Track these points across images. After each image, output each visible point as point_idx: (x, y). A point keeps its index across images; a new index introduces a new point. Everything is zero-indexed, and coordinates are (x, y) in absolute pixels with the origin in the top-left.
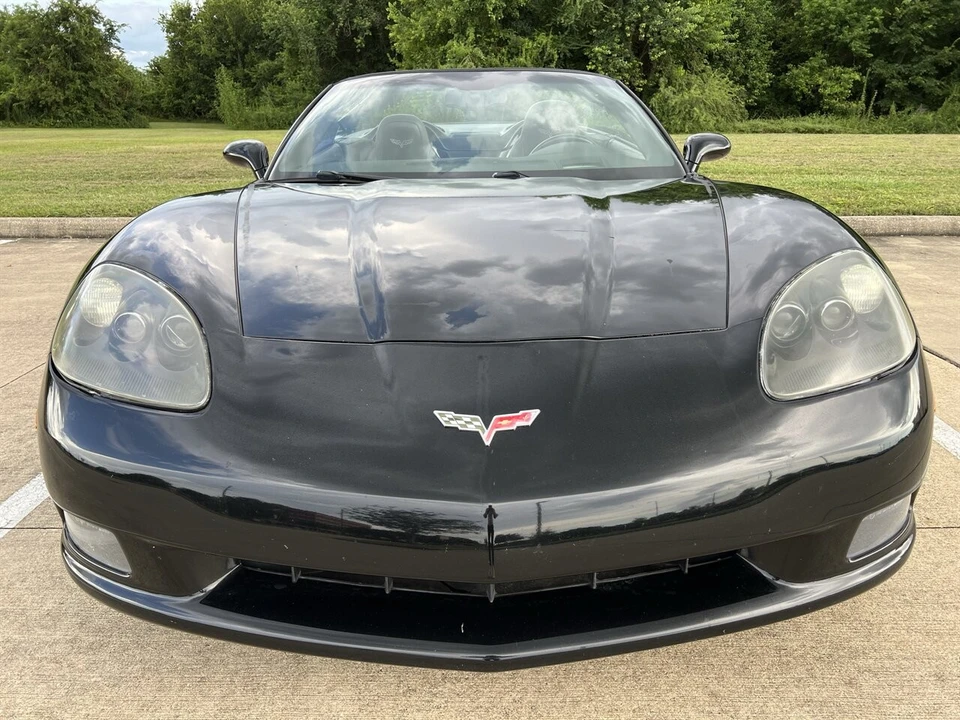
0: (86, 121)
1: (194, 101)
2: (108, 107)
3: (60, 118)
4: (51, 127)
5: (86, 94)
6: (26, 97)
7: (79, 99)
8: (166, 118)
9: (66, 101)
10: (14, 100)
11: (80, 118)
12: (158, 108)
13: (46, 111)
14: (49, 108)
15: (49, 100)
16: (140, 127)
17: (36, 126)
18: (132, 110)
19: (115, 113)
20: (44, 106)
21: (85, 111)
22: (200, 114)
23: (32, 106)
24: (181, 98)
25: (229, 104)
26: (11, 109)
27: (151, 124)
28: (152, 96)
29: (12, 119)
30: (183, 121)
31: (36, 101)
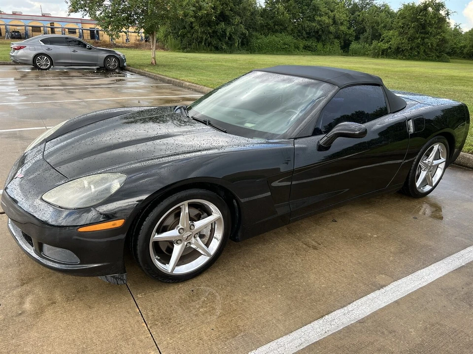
0: (417, 57)
2: (431, 51)
3: (406, 56)
4: (400, 59)
5: (422, 45)
6: (394, 46)
7: (418, 47)
9: (411, 49)
11: (415, 56)
13: (401, 52)
14: (403, 51)
15: (404, 48)
17: (394, 58)
18: (443, 53)
19: (433, 54)
21: (419, 53)
23: (396, 50)
26: (387, 51)
27: (451, 60)
28: (461, 46)
29: (386, 55)
31: (398, 48)
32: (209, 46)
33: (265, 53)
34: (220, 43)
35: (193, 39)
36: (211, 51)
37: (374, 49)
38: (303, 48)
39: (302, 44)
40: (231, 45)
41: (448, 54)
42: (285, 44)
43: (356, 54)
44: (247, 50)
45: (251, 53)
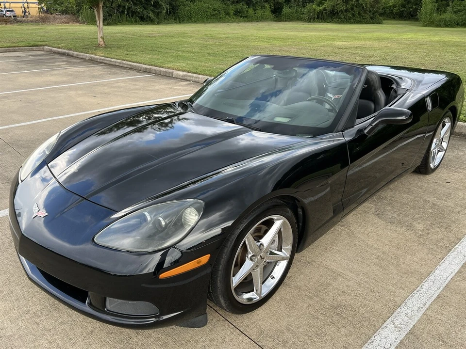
0: (352, 20)
1: (411, 9)
2: (365, 13)
3: (341, 18)
4: (336, 23)
5: (356, 6)
6: (329, 8)
7: (352, 9)
8: (394, 18)
9: (346, 11)
10: (325, 10)
11: (350, 18)
12: (392, 13)
13: (336, 14)
14: (338, 13)
15: (339, 10)
16: (377, 24)
17: (330, 22)
18: (376, 14)
19: (367, 16)
20: (336, 13)
21: (353, 15)
22: (412, 16)
23: (331, 13)
24: (405, 7)
25: (425, 12)
26: (322, 14)
27: (384, 21)
28: (390, 6)
29: (321, 19)
30: (402, 20)
31: (333, 10)
32: (132, 16)
33: (195, 22)
34: (145, 12)
35: (114, 9)
36: (136, 23)
37: (309, 12)
38: (234, 14)
39: (232, 9)
40: (158, 14)
41: (381, 15)
42: (214, 10)
43: (289, 19)
44: (174, 20)
45: (180, 22)
